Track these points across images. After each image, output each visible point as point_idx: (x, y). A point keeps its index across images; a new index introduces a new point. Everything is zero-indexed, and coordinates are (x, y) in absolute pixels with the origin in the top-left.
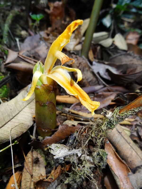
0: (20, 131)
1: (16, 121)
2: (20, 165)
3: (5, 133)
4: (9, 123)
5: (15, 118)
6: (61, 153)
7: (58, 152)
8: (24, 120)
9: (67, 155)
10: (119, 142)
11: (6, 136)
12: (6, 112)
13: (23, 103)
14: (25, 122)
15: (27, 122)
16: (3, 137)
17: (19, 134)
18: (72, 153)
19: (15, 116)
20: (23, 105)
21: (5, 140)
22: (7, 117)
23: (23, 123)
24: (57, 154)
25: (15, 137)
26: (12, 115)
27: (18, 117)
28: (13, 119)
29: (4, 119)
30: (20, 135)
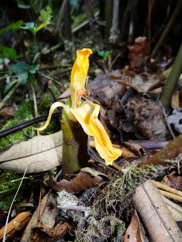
0: (40, 168)
1: (42, 156)
2: (33, 206)
3: (24, 164)
4: (34, 156)
5: (43, 153)
6: (66, 204)
7: (64, 201)
8: (51, 158)
9: (71, 208)
10: (150, 219)
11: (23, 167)
12: (37, 144)
13: (60, 140)
14: (51, 161)
15: (53, 161)
16: (19, 166)
17: (38, 170)
18: (78, 208)
19: (44, 151)
20: (59, 143)
21: (20, 170)
22: (35, 149)
23: (47, 161)
24: (62, 203)
25: (32, 171)
26: (42, 150)
27: (46, 153)
28: (40, 154)
29: (31, 150)
30: (38, 172)
